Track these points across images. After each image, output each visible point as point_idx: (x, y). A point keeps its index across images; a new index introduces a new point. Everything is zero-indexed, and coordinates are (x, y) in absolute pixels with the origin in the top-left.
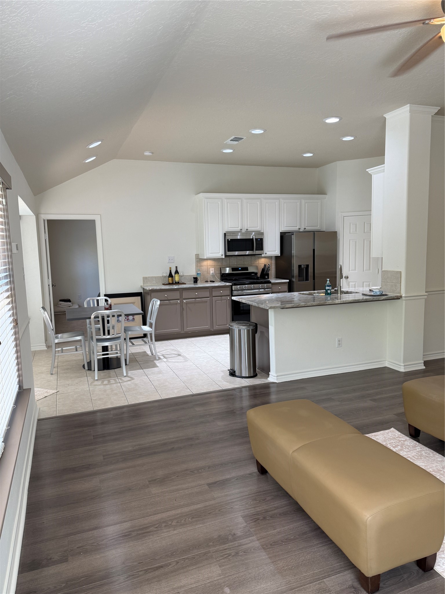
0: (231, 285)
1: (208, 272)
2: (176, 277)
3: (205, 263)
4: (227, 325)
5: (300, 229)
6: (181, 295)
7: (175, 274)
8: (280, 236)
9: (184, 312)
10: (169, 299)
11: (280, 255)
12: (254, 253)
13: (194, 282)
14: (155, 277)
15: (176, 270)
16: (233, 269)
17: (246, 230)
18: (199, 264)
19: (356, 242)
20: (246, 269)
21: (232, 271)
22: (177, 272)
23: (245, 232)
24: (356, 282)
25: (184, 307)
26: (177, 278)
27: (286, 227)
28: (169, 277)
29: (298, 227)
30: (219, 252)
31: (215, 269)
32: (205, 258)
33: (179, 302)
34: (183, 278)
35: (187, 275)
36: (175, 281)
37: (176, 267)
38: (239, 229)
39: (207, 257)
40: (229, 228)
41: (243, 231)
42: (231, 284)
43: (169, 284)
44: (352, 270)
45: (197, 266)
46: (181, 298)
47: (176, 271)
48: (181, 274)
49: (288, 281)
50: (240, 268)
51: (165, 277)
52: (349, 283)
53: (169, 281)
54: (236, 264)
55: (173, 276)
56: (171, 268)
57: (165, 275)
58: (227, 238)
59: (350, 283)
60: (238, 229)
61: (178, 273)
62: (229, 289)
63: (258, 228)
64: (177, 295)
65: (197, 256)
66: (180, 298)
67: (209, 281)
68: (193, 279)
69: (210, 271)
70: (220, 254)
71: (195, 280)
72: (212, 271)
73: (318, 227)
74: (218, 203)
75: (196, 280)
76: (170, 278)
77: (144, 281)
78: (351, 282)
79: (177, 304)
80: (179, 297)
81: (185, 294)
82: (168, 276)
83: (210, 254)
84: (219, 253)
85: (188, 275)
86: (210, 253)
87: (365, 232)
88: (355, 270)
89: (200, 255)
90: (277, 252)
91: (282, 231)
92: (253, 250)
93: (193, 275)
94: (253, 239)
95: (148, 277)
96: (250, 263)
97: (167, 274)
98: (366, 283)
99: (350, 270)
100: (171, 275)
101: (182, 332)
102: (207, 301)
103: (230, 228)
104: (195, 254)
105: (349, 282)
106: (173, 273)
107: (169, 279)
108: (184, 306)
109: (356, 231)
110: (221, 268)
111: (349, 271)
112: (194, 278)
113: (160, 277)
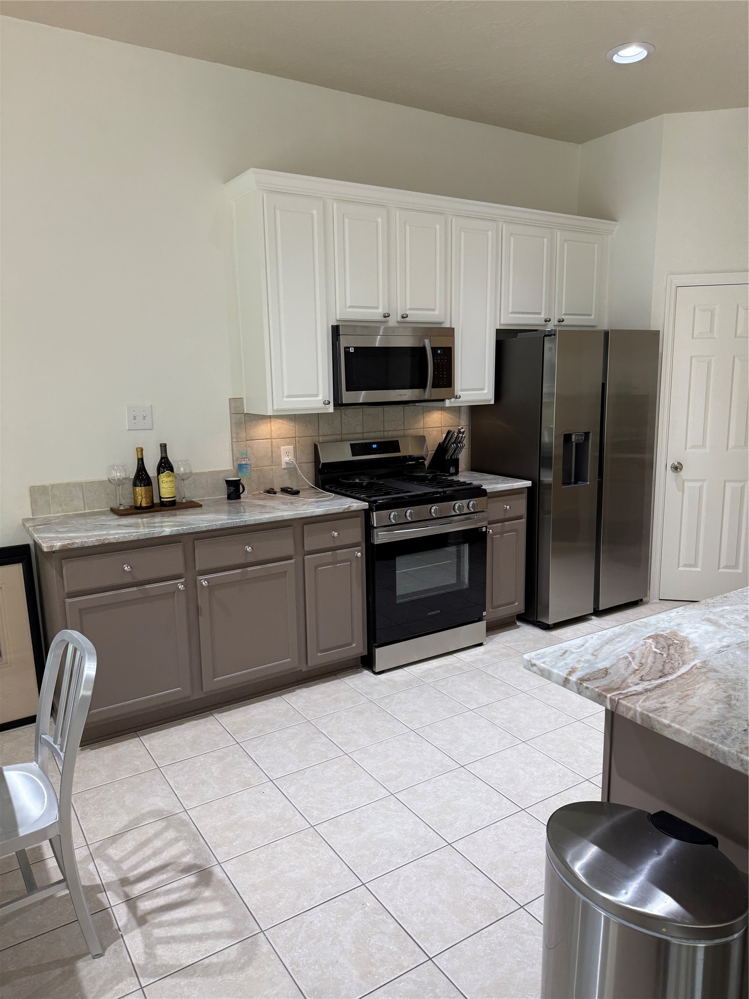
0: (365, 510)
1: (274, 459)
2: (162, 485)
3: (264, 430)
4: (350, 644)
5: (550, 321)
6: (190, 559)
7: (159, 473)
8: (496, 341)
9: (204, 620)
10: (141, 577)
11: (492, 402)
12: (427, 396)
13: (230, 497)
14: (80, 485)
15: (162, 458)
16: (356, 449)
17: (399, 319)
18: (244, 433)
19: (709, 364)
20: (393, 446)
21: (353, 455)
22: (165, 465)
23: (397, 325)
24: (704, 481)
25: (199, 604)
26: (166, 488)
27: (512, 313)
28: (135, 485)
29: (542, 316)
30: (316, 393)
31: (295, 448)
32: (270, 413)
33: (181, 587)
34: (186, 482)
35: (203, 471)
36: (161, 498)
37: (164, 447)
38: (381, 311)
39: (277, 411)
40: (348, 310)
41: (392, 322)
42: (365, 505)
43: (136, 510)
44: (693, 447)
45: (235, 439)
46: (191, 572)
47: (161, 463)
48: (180, 468)
49: (528, 483)
50: (374, 443)
51: (120, 482)
52: (684, 485)
53: (135, 500)
54: (359, 429)
55: (151, 475)
56: (142, 450)
57: (118, 475)
58: (344, 342)
59: (685, 483)
60: (376, 314)
61: (171, 469)
62: (359, 522)
63: (437, 312)
64: (173, 561)
65: (236, 404)
66: (186, 569)
67: (277, 489)
68: (225, 485)
69: (280, 457)
70: (320, 398)
71: (232, 489)
72: (287, 455)
73: (593, 317)
74: (312, 215)
75: (234, 490)
76: (140, 490)
77: (34, 502)
78: (688, 480)
79: (173, 593)
80: (179, 569)
81: (205, 556)
82: (132, 476)
83: (286, 399)
84: (317, 395)
85: (205, 473)
86: (286, 394)
87: (695, 336)
88: (703, 445)
89: (245, 402)
90: (486, 391)
91: (501, 324)
92: (422, 385)
93: (222, 471)
94: (423, 349)
95: (53, 486)
96: (400, 428)
97: (125, 471)
98: (734, 484)
99: (689, 446)
100: (141, 477)
101: (197, 696)
102: (286, 572)
103: (350, 307)
104: (230, 399)
105: (684, 481)
106: (151, 469)
107: (134, 491)
108: (203, 602)
109: (711, 331)
110: (316, 447)
111: (686, 449)
112: (229, 483)
113: (101, 483)
